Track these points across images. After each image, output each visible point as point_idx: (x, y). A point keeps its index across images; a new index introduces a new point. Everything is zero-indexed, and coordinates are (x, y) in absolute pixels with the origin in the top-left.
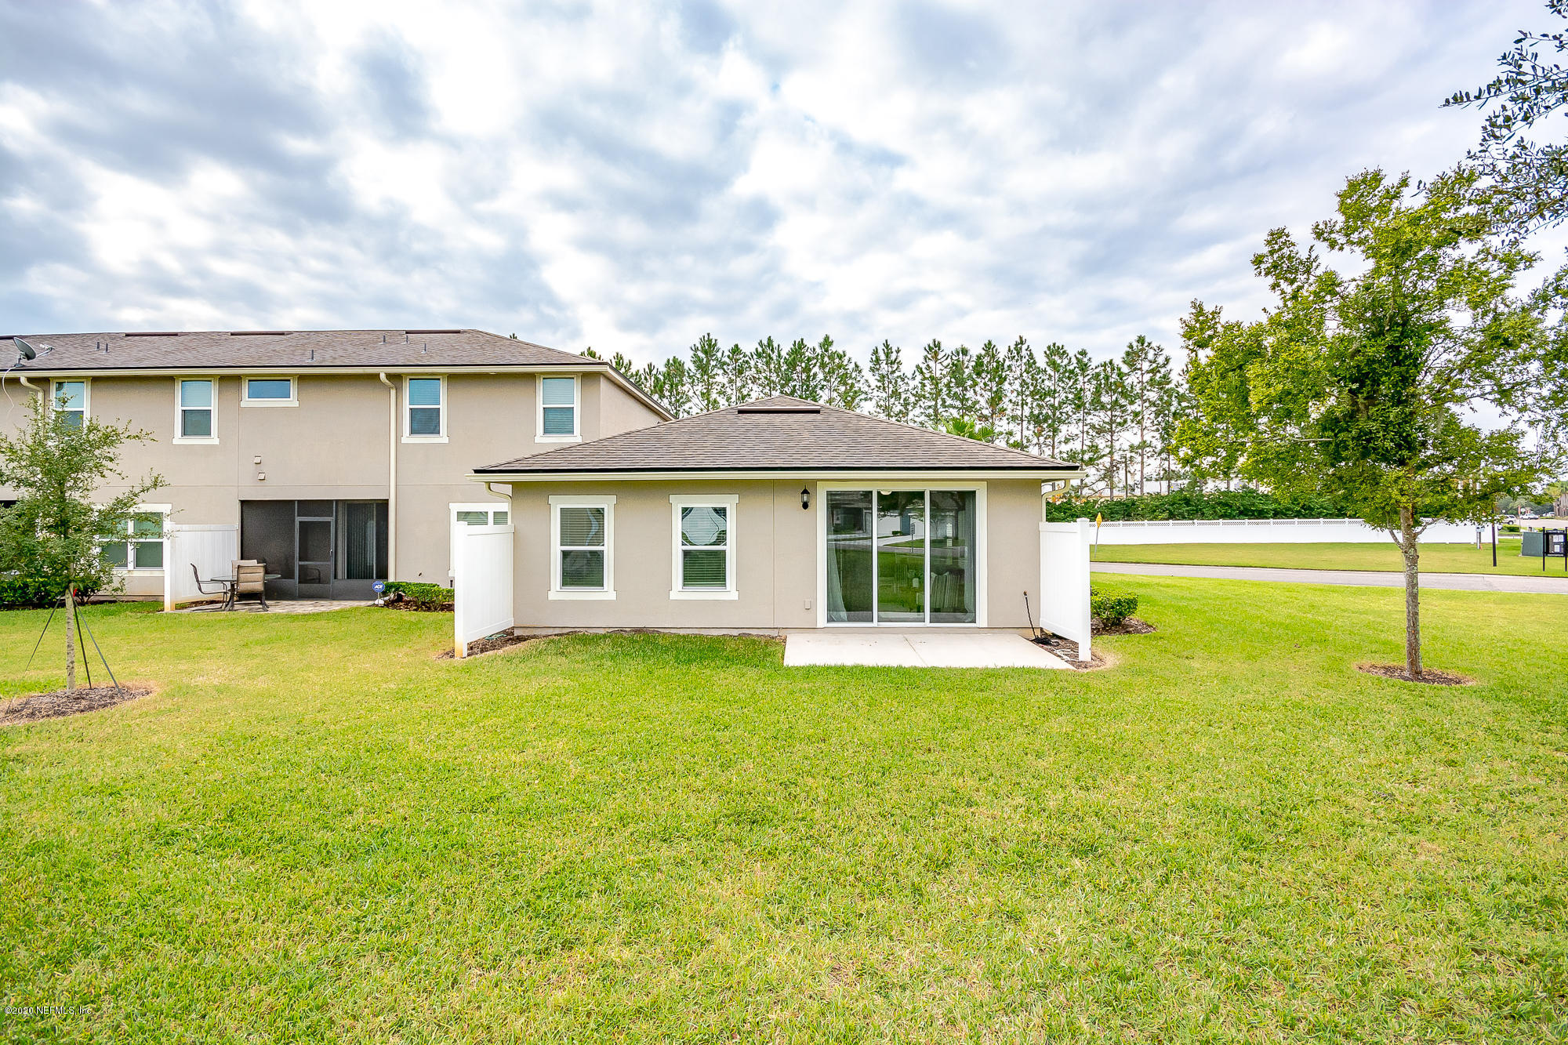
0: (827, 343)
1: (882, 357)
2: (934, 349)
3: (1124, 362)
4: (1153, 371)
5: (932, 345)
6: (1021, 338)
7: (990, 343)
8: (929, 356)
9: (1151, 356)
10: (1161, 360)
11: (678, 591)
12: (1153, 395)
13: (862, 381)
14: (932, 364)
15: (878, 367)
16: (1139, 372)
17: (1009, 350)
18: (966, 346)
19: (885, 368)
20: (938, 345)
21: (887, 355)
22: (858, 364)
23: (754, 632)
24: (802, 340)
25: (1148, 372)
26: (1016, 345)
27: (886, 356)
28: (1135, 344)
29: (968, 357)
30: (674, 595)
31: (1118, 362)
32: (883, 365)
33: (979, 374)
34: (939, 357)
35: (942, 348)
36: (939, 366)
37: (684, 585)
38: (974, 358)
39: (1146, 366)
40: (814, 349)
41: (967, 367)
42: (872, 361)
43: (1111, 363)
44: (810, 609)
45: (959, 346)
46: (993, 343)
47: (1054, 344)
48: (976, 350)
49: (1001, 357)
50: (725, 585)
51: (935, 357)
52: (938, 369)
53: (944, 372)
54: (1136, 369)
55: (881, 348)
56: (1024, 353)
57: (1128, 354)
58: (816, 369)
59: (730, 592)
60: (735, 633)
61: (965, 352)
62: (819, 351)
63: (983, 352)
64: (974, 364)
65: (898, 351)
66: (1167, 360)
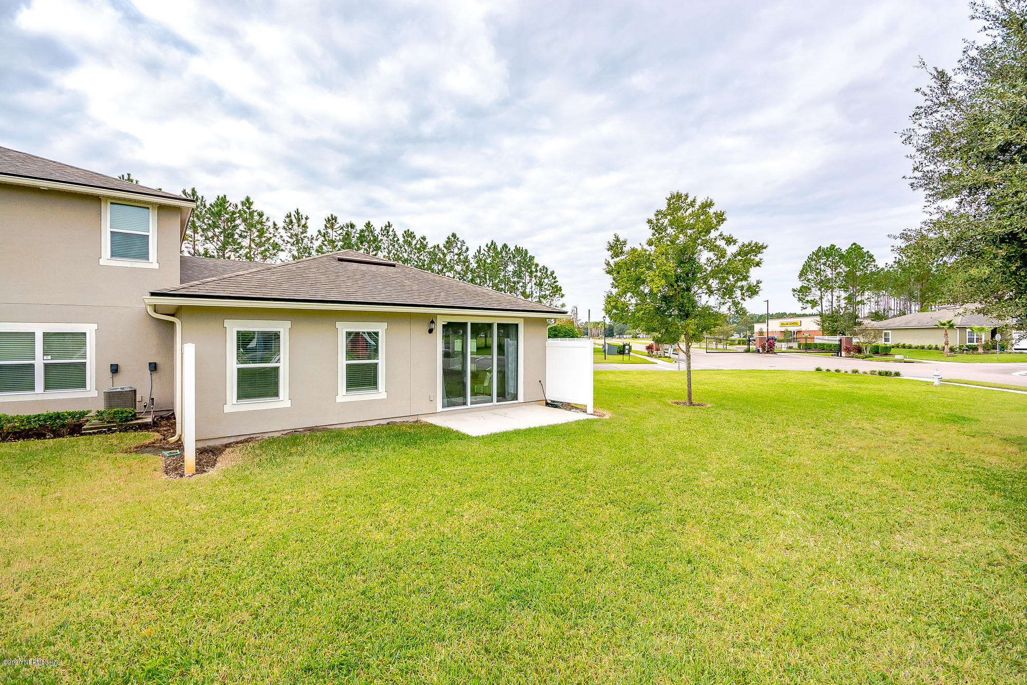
0: (248, 202)
1: (294, 221)
2: (331, 221)
3: (444, 247)
4: (459, 255)
5: (330, 218)
6: (389, 223)
7: (369, 223)
8: (328, 225)
9: (459, 246)
10: (464, 248)
11: (343, 396)
12: (458, 268)
13: (278, 236)
14: (330, 231)
15: (290, 227)
16: (452, 254)
17: (382, 230)
18: (354, 223)
19: (296, 229)
20: (335, 219)
21: (299, 220)
22: (276, 223)
23: (397, 420)
24: (225, 196)
25: (457, 254)
26: (386, 227)
27: (296, 220)
28: (451, 237)
29: (355, 230)
30: (339, 399)
31: (441, 246)
32: (295, 227)
33: (362, 243)
34: (335, 227)
35: (338, 221)
36: (335, 234)
37: (347, 390)
38: (358, 232)
39: (456, 251)
40: (236, 206)
41: (353, 237)
42: (285, 222)
43: (438, 246)
44: (432, 401)
45: (348, 222)
46: (371, 224)
47: (408, 230)
48: (360, 226)
49: (376, 233)
50: (376, 388)
51: (332, 227)
52: (332, 234)
53: (338, 238)
54: (451, 252)
55: (293, 213)
56: (391, 233)
57: (447, 242)
58: (238, 222)
59: (381, 393)
60: (385, 422)
61: (352, 226)
62: (240, 207)
63: (364, 228)
64: (358, 235)
65: (307, 218)
66: (467, 249)
